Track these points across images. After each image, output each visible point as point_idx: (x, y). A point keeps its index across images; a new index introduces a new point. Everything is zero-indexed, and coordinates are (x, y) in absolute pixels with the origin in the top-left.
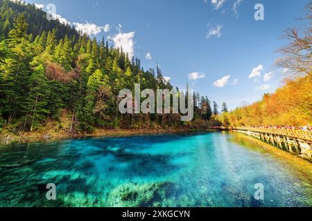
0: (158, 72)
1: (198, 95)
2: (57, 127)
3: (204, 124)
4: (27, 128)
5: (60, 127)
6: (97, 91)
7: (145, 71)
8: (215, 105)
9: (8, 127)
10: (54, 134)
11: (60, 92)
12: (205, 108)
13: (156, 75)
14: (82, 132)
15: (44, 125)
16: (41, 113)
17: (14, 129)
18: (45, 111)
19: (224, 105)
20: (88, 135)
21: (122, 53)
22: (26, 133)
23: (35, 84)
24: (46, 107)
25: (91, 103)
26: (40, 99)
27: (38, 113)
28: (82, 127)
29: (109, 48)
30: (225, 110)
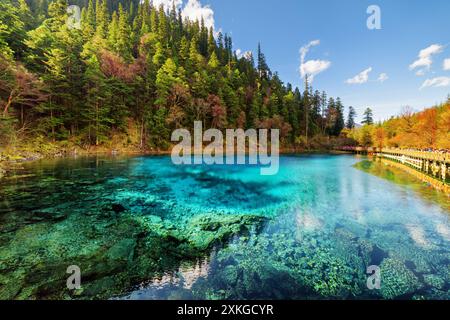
0: (260, 59)
1: (324, 96)
2: (125, 141)
3: (328, 143)
4: (93, 141)
5: (129, 141)
6: (169, 92)
7: (239, 58)
8: (352, 113)
9: (73, 139)
10: (123, 150)
11: (123, 94)
12: (333, 117)
13: (256, 65)
14: (155, 148)
15: (111, 139)
16: (104, 123)
17: (80, 142)
18: (108, 120)
19: (368, 112)
20: (163, 152)
21: (203, 28)
22: (92, 148)
23: (92, 85)
24: (109, 116)
25: (163, 109)
26: (101, 104)
27: (101, 123)
28: (155, 141)
29: (183, 20)
30: (369, 121)
